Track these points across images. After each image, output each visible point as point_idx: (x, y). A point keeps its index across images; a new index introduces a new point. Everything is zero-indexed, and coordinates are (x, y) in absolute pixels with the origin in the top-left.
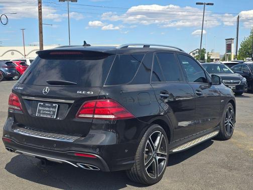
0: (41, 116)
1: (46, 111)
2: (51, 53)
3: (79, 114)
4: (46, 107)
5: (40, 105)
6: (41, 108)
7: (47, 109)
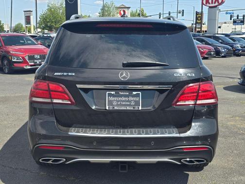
0: (116, 108)
1: (123, 101)
2: (98, 26)
3: (178, 101)
4: (121, 96)
5: (110, 95)
6: (112, 98)
7: (123, 99)
